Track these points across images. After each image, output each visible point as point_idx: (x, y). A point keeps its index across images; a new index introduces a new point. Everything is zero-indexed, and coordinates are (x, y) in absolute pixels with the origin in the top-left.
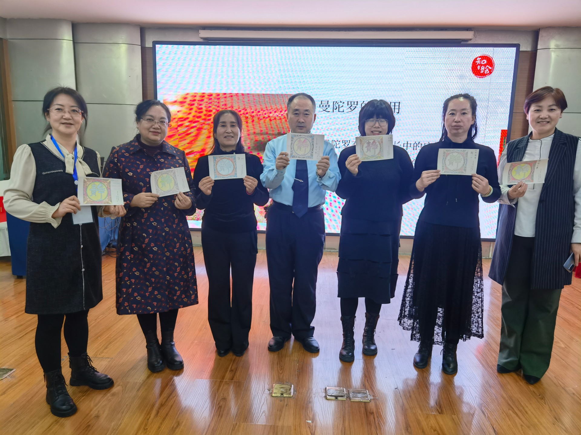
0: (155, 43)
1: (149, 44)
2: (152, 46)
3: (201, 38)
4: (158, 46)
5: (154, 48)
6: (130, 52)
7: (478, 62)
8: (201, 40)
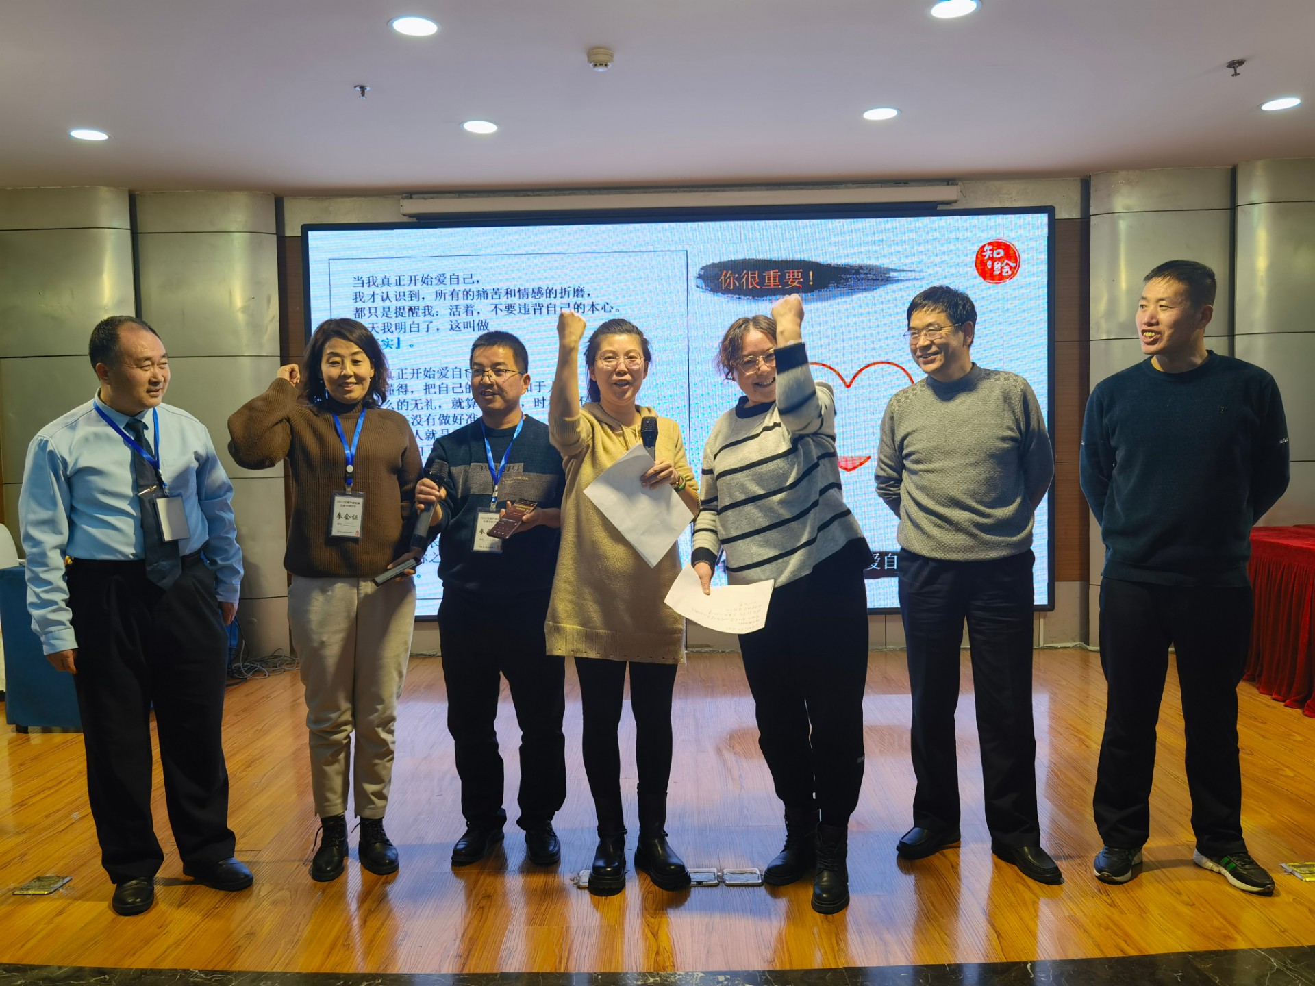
0: (306, 228)
1: (293, 230)
2: (300, 235)
3: (404, 215)
4: (311, 234)
5: (304, 240)
6: (254, 250)
7: (988, 254)
8: (406, 219)
